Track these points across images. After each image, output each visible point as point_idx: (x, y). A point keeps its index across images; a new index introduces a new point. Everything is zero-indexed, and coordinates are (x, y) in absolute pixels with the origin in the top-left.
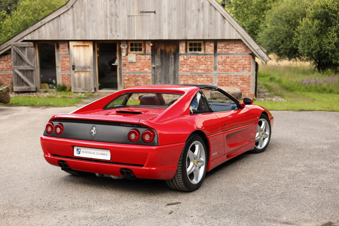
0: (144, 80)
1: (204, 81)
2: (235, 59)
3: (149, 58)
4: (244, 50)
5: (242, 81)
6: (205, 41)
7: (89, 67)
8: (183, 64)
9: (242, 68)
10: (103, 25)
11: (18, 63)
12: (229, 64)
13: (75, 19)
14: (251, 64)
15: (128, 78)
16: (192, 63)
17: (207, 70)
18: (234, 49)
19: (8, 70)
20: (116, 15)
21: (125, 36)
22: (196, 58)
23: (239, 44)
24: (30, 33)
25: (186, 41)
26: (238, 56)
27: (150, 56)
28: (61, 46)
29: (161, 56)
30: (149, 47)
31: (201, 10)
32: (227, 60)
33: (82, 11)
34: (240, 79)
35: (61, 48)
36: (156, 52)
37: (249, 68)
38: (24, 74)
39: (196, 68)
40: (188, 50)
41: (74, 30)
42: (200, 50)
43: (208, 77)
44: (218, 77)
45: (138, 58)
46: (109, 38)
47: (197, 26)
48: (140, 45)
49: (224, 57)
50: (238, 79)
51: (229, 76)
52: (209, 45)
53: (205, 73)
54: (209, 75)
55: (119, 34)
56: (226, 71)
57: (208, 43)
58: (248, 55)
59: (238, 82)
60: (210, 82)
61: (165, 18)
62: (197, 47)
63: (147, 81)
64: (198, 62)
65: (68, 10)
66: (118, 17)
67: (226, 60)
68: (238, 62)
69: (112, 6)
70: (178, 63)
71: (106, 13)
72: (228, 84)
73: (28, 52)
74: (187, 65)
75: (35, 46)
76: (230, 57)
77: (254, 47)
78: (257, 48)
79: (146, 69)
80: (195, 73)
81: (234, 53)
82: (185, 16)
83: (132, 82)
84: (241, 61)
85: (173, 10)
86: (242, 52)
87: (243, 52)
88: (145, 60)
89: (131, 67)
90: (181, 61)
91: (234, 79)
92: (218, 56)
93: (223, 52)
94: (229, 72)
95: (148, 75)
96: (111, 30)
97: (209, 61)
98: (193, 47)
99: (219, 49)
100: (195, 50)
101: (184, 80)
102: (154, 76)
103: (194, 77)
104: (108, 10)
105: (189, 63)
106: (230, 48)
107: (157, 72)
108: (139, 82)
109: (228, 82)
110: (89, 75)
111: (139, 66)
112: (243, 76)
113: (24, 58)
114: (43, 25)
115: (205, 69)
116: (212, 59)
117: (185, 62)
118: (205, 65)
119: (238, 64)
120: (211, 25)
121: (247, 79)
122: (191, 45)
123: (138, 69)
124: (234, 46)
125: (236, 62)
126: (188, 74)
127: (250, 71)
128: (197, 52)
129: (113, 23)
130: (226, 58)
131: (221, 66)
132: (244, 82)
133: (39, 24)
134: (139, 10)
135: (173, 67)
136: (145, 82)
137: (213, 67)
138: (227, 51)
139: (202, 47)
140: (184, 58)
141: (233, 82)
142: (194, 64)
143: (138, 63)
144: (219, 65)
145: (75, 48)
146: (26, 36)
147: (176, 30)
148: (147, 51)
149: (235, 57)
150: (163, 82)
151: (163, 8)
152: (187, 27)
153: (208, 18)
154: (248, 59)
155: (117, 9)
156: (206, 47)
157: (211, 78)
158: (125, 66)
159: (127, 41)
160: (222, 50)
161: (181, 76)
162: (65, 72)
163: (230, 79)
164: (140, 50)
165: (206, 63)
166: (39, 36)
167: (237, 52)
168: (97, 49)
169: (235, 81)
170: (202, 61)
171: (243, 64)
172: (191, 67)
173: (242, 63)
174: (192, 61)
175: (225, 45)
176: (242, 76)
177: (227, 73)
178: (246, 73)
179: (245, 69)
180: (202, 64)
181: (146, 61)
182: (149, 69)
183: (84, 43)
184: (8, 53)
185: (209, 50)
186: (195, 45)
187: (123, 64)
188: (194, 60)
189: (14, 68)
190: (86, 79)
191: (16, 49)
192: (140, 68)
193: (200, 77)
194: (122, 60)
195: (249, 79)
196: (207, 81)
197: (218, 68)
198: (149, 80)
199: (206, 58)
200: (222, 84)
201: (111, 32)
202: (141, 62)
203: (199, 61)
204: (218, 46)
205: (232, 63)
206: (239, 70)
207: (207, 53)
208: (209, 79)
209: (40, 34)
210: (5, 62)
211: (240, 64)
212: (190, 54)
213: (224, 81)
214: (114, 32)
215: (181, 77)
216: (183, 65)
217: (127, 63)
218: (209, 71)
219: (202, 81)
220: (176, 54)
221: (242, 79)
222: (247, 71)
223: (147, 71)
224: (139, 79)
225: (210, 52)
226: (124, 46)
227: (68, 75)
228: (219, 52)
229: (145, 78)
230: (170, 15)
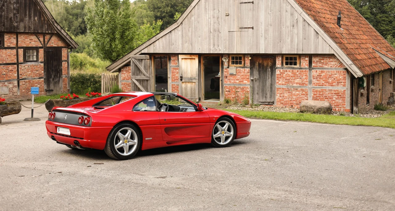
0: (244, 92)
1: (299, 94)
2: (330, 74)
3: (248, 71)
4: (339, 65)
5: (337, 95)
6: (300, 56)
7: (195, 79)
8: (279, 77)
9: (336, 83)
10: (207, 40)
11: (136, 74)
12: (324, 78)
13: (184, 35)
14: (346, 79)
15: (229, 90)
16: (287, 76)
17: (302, 83)
18: (329, 64)
19: (129, 79)
20: (219, 31)
21: (226, 50)
22: (292, 71)
23: (333, 59)
24: (147, 47)
25: (282, 55)
26: (333, 71)
27: (249, 69)
28: (172, 58)
29: (259, 69)
30: (248, 61)
31: (295, 25)
32: (322, 74)
33: (189, 27)
34: (335, 94)
35: (172, 61)
36: (255, 65)
37: (343, 83)
38: (140, 83)
39: (292, 81)
40: (284, 64)
41: (182, 44)
42: (295, 64)
43: (303, 91)
44: (313, 91)
45: (238, 71)
46: (212, 52)
47: (292, 41)
48: (240, 58)
49: (319, 71)
50: (333, 94)
51: (323, 90)
52: (305, 59)
53: (300, 86)
54: (304, 88)
55: (220, 48)
56: (321, 85)
57: (303, 58)
58: (342, 70)
59: (333, 97)
60: (305, 96)
61: (262, 34)
62: (293, 61)
63: (246, 93)
64: (293, 76)
65: (178, 26)
66: (220, 33)
67: (320, 75)
68: (332, 76)
69: (215, 23)
70: (275, 76)
71: (210, 29)
72: (323, 98)
73: (145, 64)
74: (283, 78)
75: (150, 59)
76: (325, 71)
77: (347, 62)
78: (350, 64)
79: (245, 82)
80: (290, 86)
81: (329, 67)
82: (281, 32)
83: (232, 93)
84: (336, 76)
85: (269, 26)
86: (336, 66)
87: (338, 66)
88: (244, 72)
89: (232, 79)
90: (277, 75)
91: (329, 93)
92: (313, 70)
93: (317, 66)
94: (324, 86)
95: (247, 87)
96: (214, 45)
97: (304, 74)
98: (289, 61)
99: (313, 63)
100: (291, 64)
101: (281, 93)
102: (253, 88)
103: (289, 90)
104: (212, 26)
105: (285, 76)
106: (325, 62)
107: (255, 84)
108: (238, 93)
109: (322, 97)
110: (194, 86)
111: (239, 78)
112: (338, 90)
113: (141, 69)
114: (157, 40)
115: (300, 83)
116: (307, 73)
117: (282, 75)
118: (300, 79)
119: (333, 78)
120: (305, 40)
121: (342, 94)
122: (287, 59)
123: (238, 81)
124: (328, 60)
125: (330, 76)
126: (284, 87)
127: (345, 86)
128: (293, 66)
129: (216, 38)
130: (320, 73)
131: (316, 80)
132: (339, 97)
133: (154, 39)
134: (238, 26)
135: (270, 80)
136: (244, 93)
137: (308, 81)
138: (322, 65)
139: (298, 62)
140: (280, 71)
141: (328, 96)
142: (290, 77)
143: (238, 75)
144: (314, 79)
145: (183, 60)
146: (143, 49)
147: (272, 45)
148: (247, 64)
149: (330, 71)
150: (261, 94)
151: (260, 24)
152: (282, 42)
153: (301, 33)
154: (343, 74)
155: (219, 25)
156: (302, 61)
157: (306, 92)
158: (226, 78)
159: (228, 55)
160: (316, 65)
161: (277, 88)
162: (175, 83)
163: (324, 93)
164: (240, 63)
165: (301, 77)
166: (154, 50)
167: (331, 67)
168: (202, 62)
169: (330, 96)
170: (298, 75)
171: (338, 79)
172: (287, 81)
173: (336, 77)
174: (288, 75)
175: (319, 59)
176: (336, 90)
177: (322, 88)
178: (340, 88)
179: (340, 83)
180: (297, 77)
181: (245, 74)
182: (248, 82)
183: (191, 56)
184: (129, 64)
185: (304, 64)
186: (291, 59)
187: (225, 76)
188: (290, 73)
189: (132, 78)
190: (191, 89)
191: (135, 61)
192: (240, 81)
193: (296, 90)
194: (224, 73)
195: (344, 94)
196: (302, 94)
197: (313, 82)
198: (248, 92)
199: (301, 72)
200: (317, 98)
201: (214, 46)
202: (240, 75)
203: (295, 74)
204: (313, 60)
205: (326, 77)
206: (333, 85)
207: (302, 67)
208: (304, 93)
209: (155, 48)
210: (126, 72)
211: (335, 79)
212: (286, 67)
213: (319, 95)
214: (216, 47)
215: (277, 90)
216: (279, 79)
217: (228, 75)
218: (305, 84)
219: (297, 94)
220: (273, 67)
221: (337, 94)
222: (342, 85)
223: (246, 83)
224: (239, 90)
225: (305, 67)
226: (226, 59)
227: (177, 85)
228: (313, 66)
229: (244, 89)
230: (266, 31)
